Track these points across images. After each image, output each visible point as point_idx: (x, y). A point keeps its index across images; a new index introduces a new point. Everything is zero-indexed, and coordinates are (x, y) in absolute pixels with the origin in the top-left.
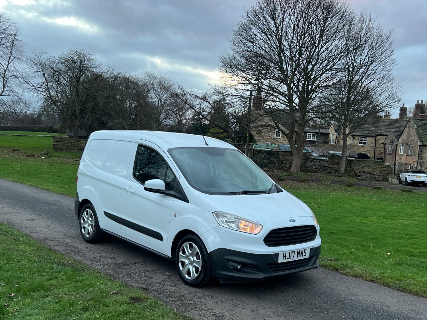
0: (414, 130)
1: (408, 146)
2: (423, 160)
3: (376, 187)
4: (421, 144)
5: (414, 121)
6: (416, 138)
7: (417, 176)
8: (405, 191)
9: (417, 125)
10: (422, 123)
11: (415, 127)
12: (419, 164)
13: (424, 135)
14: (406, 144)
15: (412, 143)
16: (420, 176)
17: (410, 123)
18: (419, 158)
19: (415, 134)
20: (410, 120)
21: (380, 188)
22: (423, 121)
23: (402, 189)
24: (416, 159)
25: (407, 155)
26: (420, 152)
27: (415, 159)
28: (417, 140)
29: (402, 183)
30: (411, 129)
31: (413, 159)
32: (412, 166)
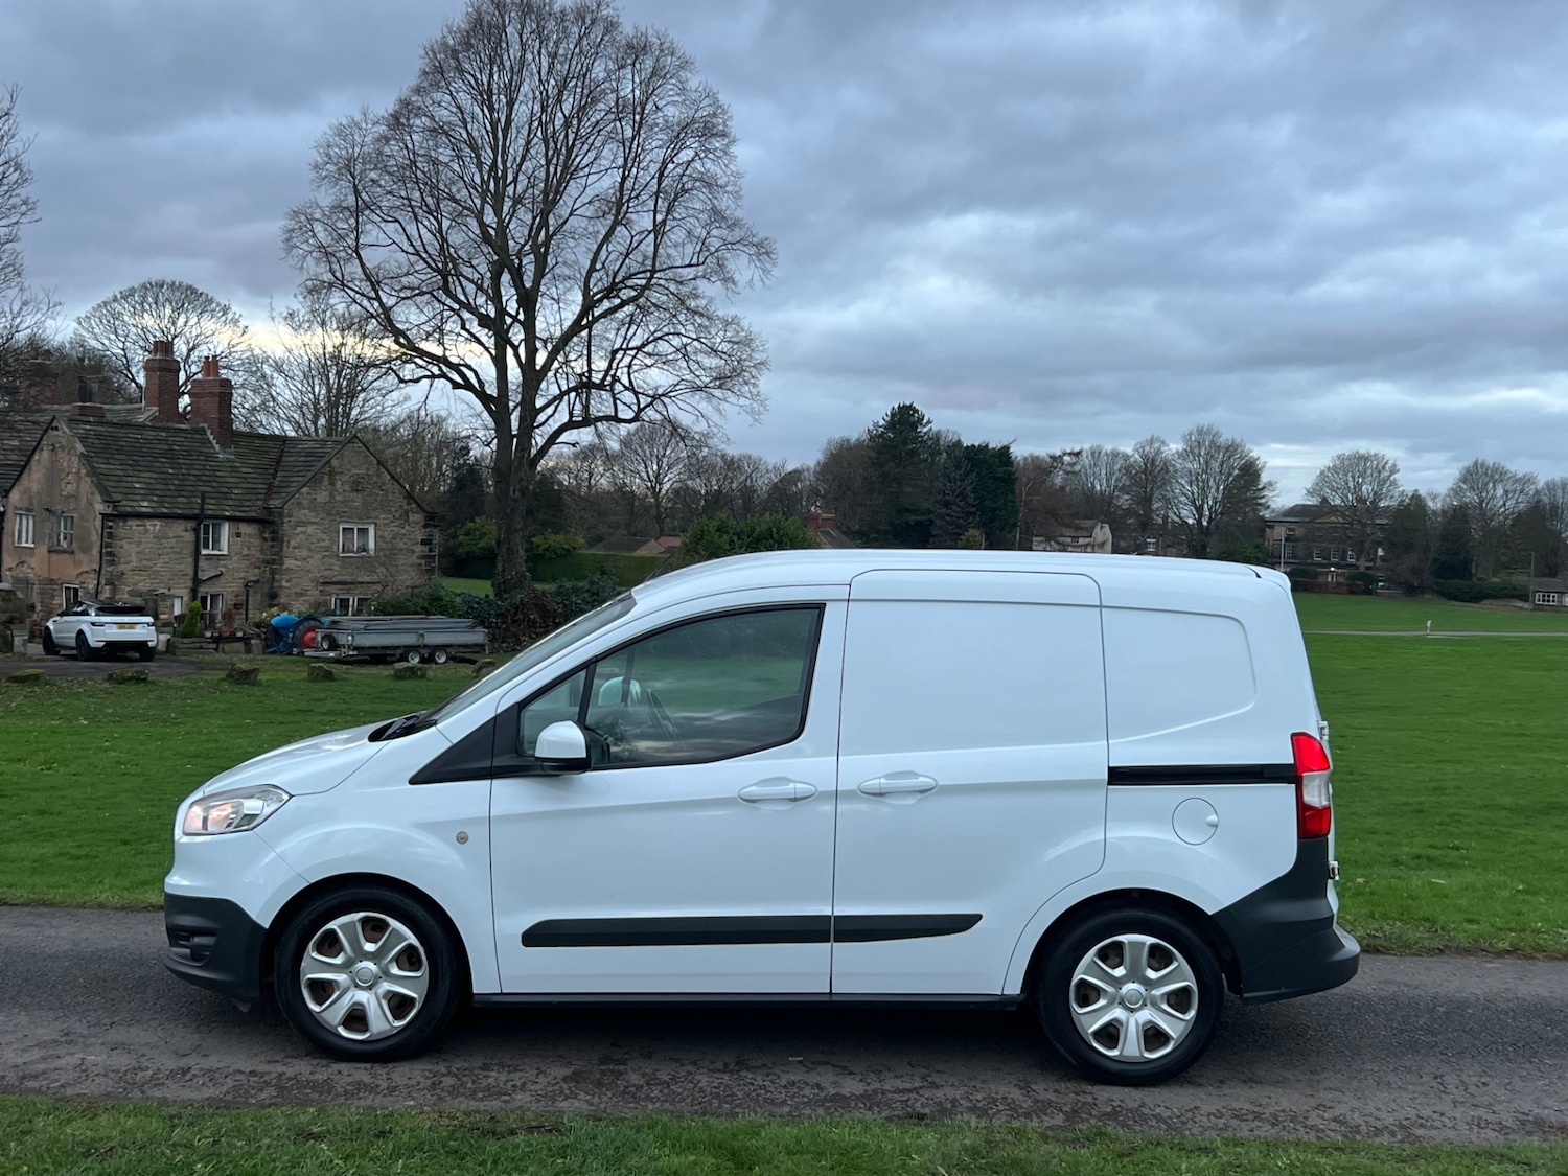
0: (76, 460)
1: (54, 519)
2: (121, 567)
3: (18, 674)
4: (109, 511)
5: (71, 429)
6: (87, 485)
7: (121, 625)
8: (123, 681)
9: (83, 439)
10: (98, 436)
11: (80, 448)
12: (103, 582)
13: (111, 478)
14: (48, 510)
15: (72, 506)
16: (133, 625)
17: (55, 432)
18: (105, 558)
19: (78, 473)
20: (54, 425)
21: (36, 677)
22: (103, 429)
23: (110, 676)
24: (91, 562)
25: (50, 552)
26: (108, 537)
27: (89, 561)
28: (92, 494)
29: (57, 653)
30: (61, 454)
31: (77, 564)
32: (76, 590)
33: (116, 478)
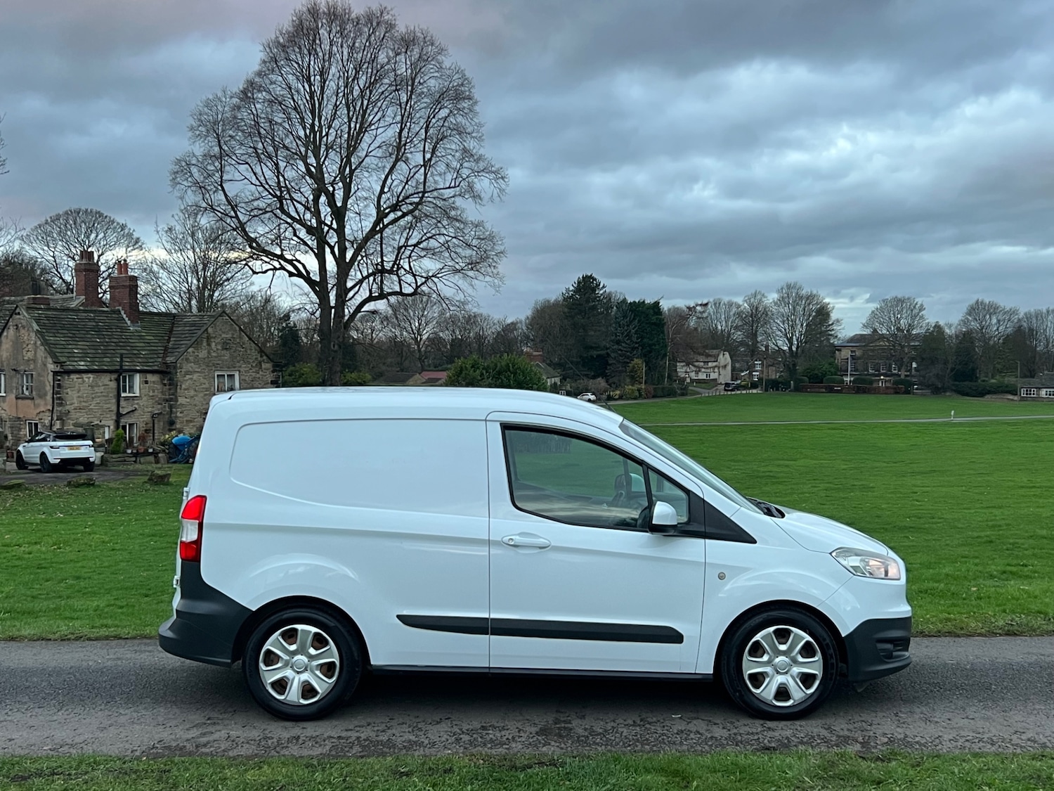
0: (33, 335)
1: (19, 376)
2: (67, 408)
3: (6, 483)
4: (58, 369)
5: (29, 314)
6: (41, 352)
7: (71, 447)
8: (79, 485)
9: (38, 321)
10: (48, 318)
11: (36, 327)
12: (55, 418)
13: (58, 346)
14: (14, 370)
15: (32, 367)
16: (78, 447)
17: (18, 316)
18: (56, 402)
19: (35, 343)
20: (17, 311)
21: (19, 485)
22: (50, 313)
23: (70, 482)
24: (46, 404)
25: (17, 398)
26: (58, 388)
27: (45, 404)
28: (46, 358)
30: (22, 331)
31: (36, 406)
32: (36, 425)
33: (62, 346)
